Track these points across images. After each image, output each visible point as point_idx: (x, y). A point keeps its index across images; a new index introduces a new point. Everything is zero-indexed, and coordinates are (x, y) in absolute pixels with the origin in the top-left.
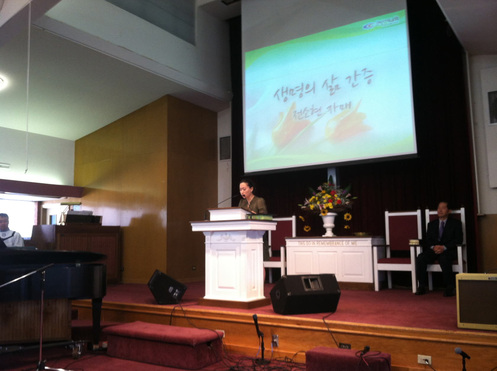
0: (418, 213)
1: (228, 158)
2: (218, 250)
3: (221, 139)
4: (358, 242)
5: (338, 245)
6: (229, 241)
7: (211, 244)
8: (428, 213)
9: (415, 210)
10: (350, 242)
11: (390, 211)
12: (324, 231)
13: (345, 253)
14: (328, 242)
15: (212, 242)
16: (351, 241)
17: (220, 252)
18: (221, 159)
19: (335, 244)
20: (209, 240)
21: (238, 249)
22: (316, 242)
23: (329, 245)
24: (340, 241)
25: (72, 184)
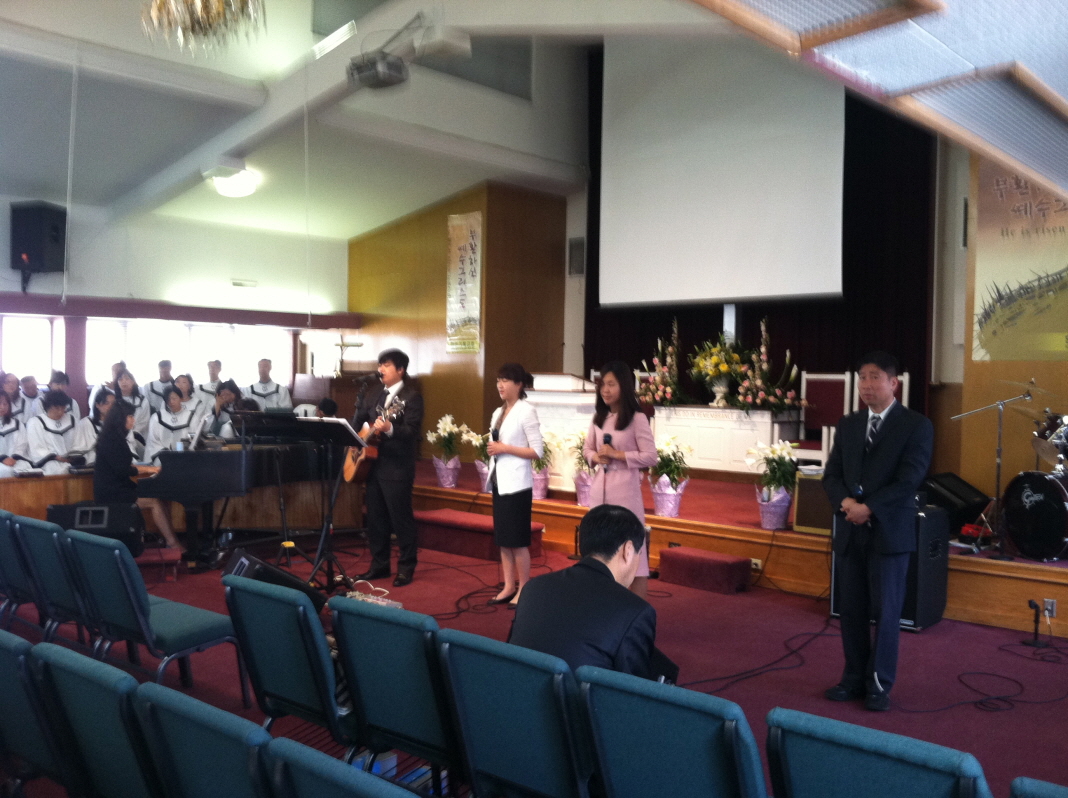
0: (846, 377)
1: (581, 272)
3: (571, 240)
10: (742, 416)
11: (809, 372)
12: (712, 397)
14: (712, 414)
18: (570, 273)
19: (722, 416)
23: (713, 418)
25: (344, 309)
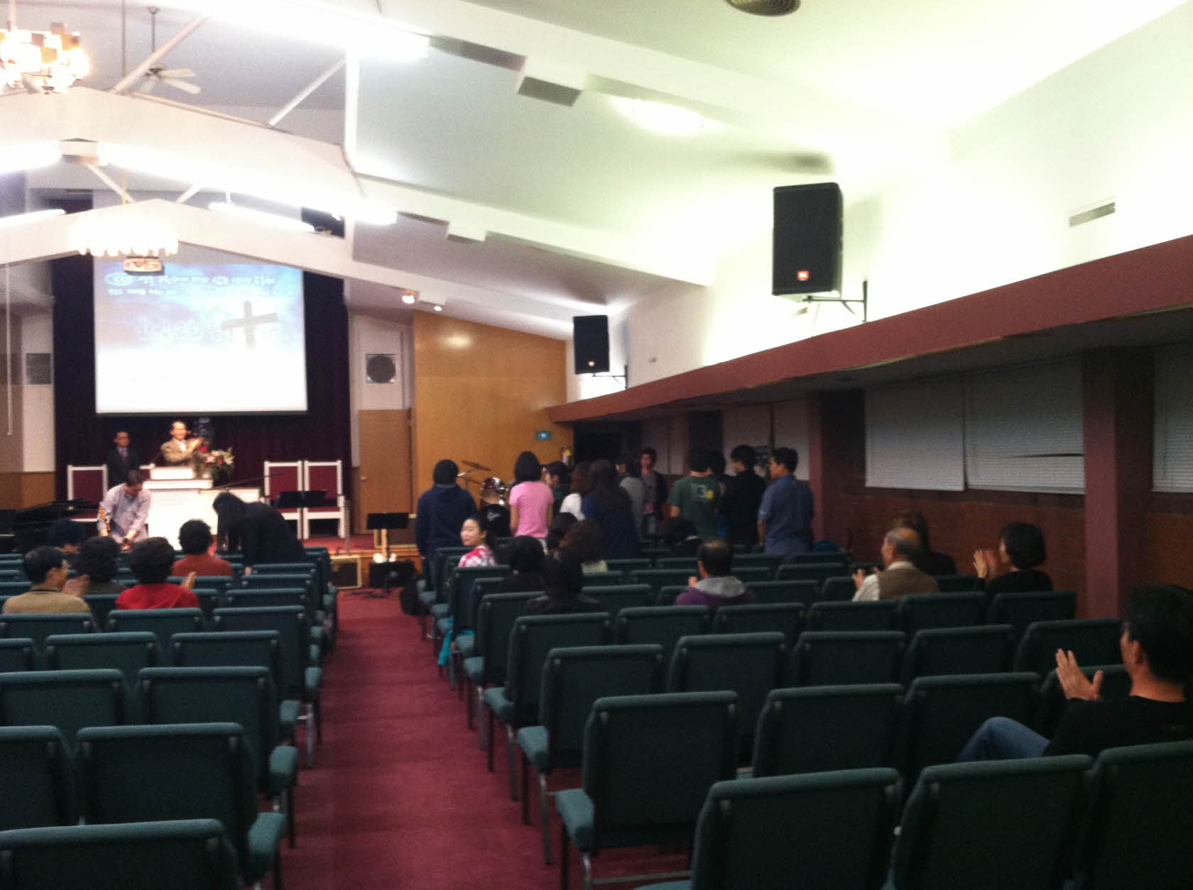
0: (298, 464)
3: (28, 355)
8: (308, 464)
9: (295, 460)
11: (270, 462)
18: (29, 381)
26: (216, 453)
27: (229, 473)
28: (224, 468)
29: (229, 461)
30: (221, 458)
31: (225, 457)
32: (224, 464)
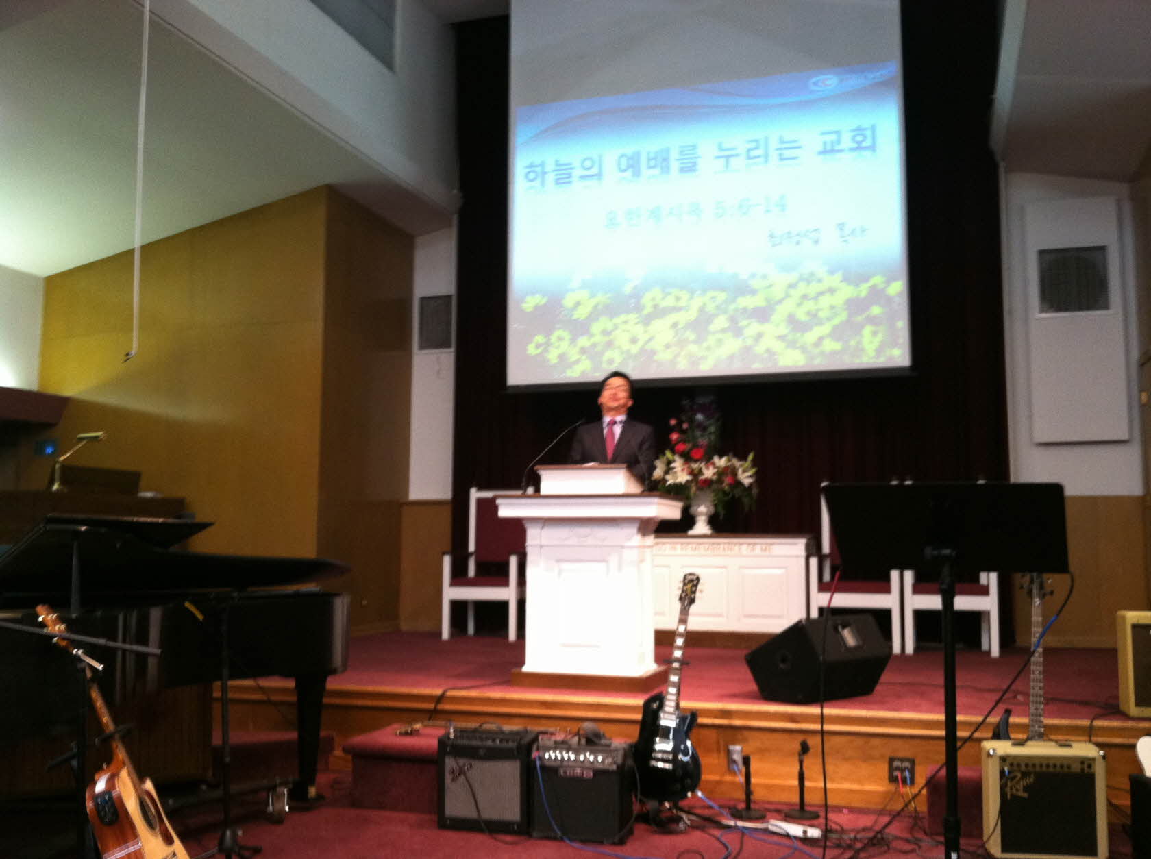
2: (559, 561)
3: (423, 299)
4: (774, 547)
5: (729, 553)
6: (590, 541)
7: (541, 546)
10: (758, 548)
13: (747, 571)
14: (707, 546)
15: (544, 542)
16: (762, 544)
17: (565, 566)
18: (423, 347)
19: (724, 549)
20: (534, 538)
21: (613, 560)
22: (679, 546)
23: (709, 552)
24: (736, 543)
26: (722, 462)
27: (746, 500)
28: (737, 492)
29: (746, 478)
30: (733, 472)
31: (740, 471)
32: (738, 484)
